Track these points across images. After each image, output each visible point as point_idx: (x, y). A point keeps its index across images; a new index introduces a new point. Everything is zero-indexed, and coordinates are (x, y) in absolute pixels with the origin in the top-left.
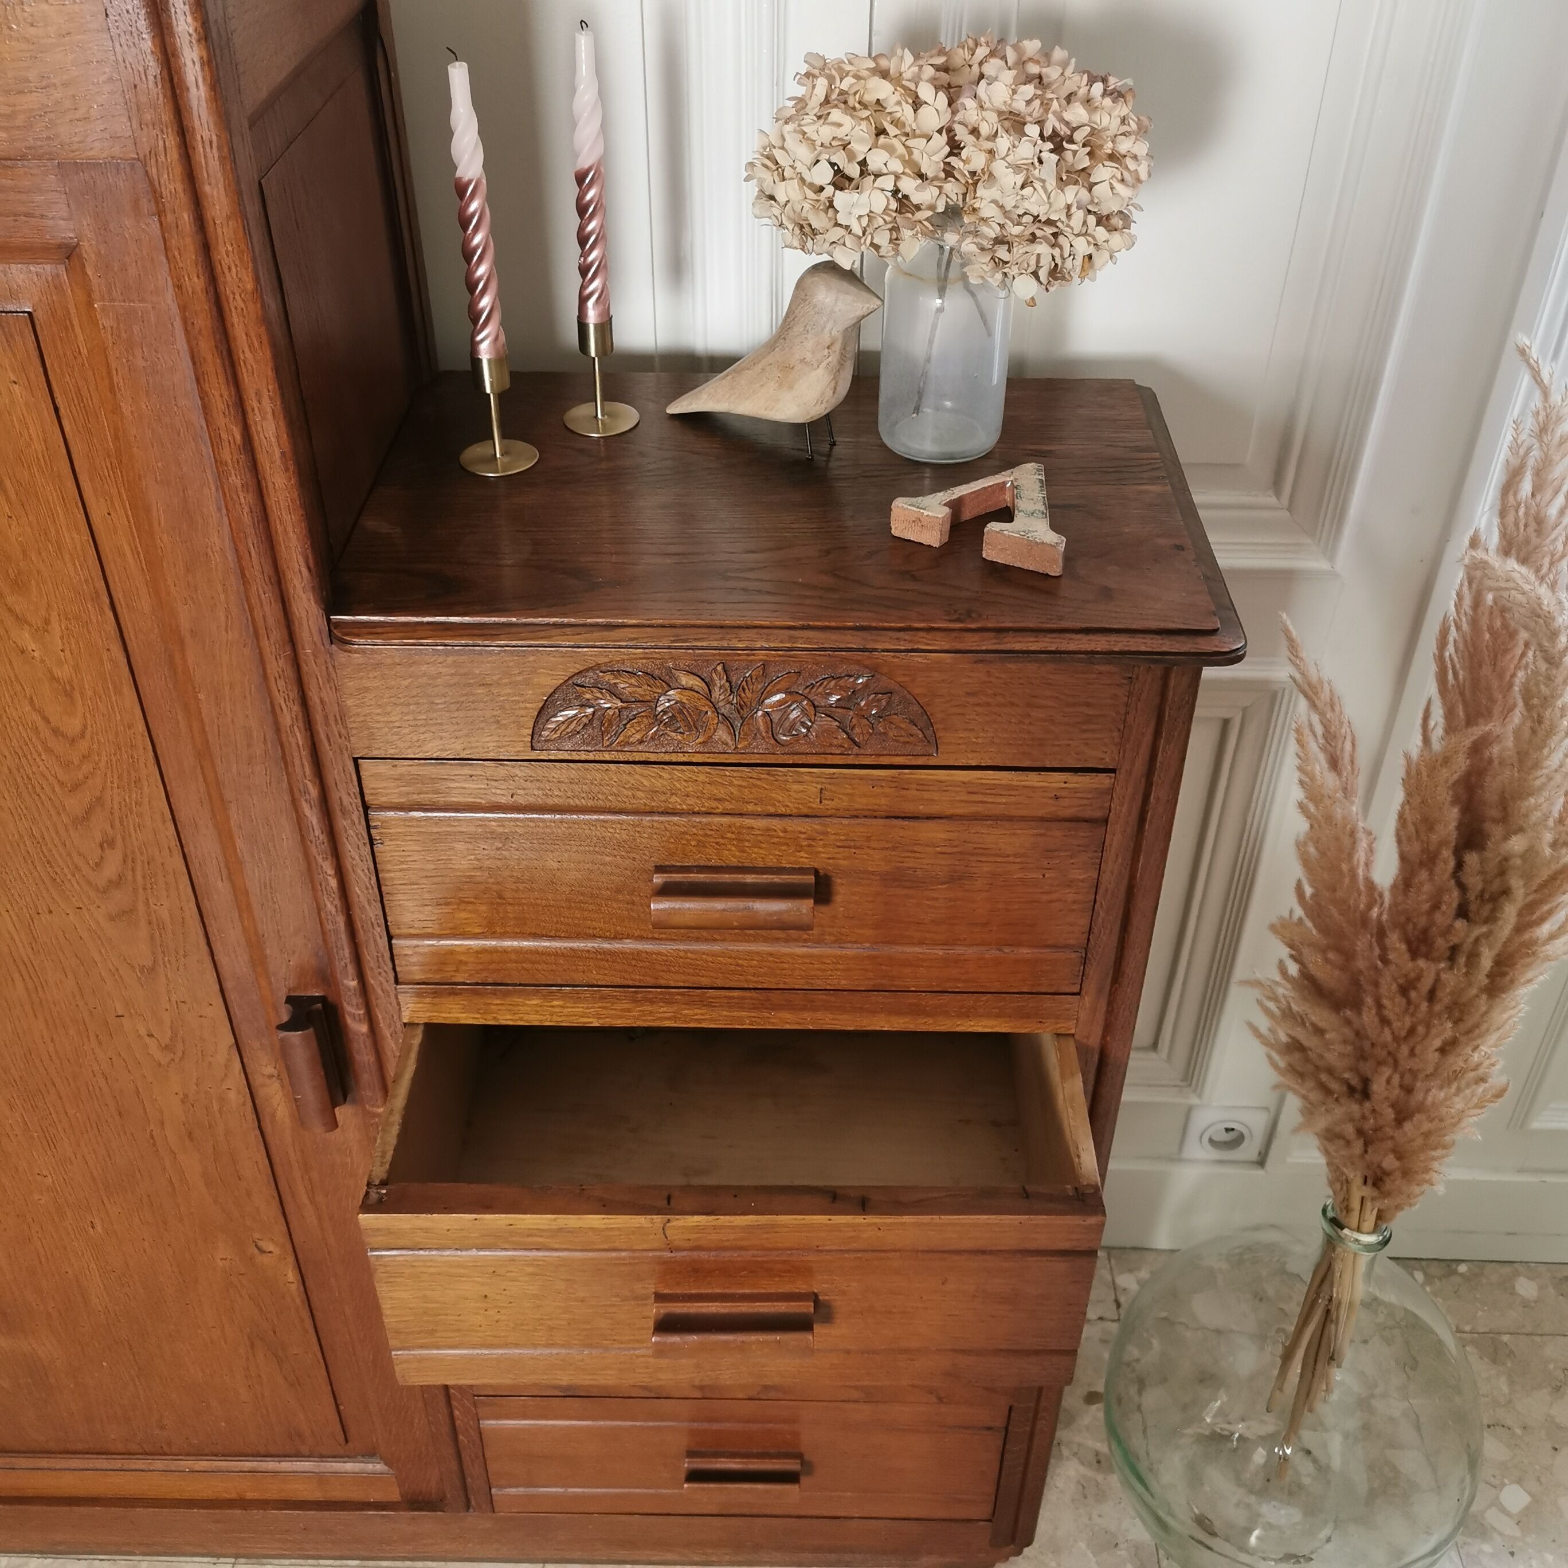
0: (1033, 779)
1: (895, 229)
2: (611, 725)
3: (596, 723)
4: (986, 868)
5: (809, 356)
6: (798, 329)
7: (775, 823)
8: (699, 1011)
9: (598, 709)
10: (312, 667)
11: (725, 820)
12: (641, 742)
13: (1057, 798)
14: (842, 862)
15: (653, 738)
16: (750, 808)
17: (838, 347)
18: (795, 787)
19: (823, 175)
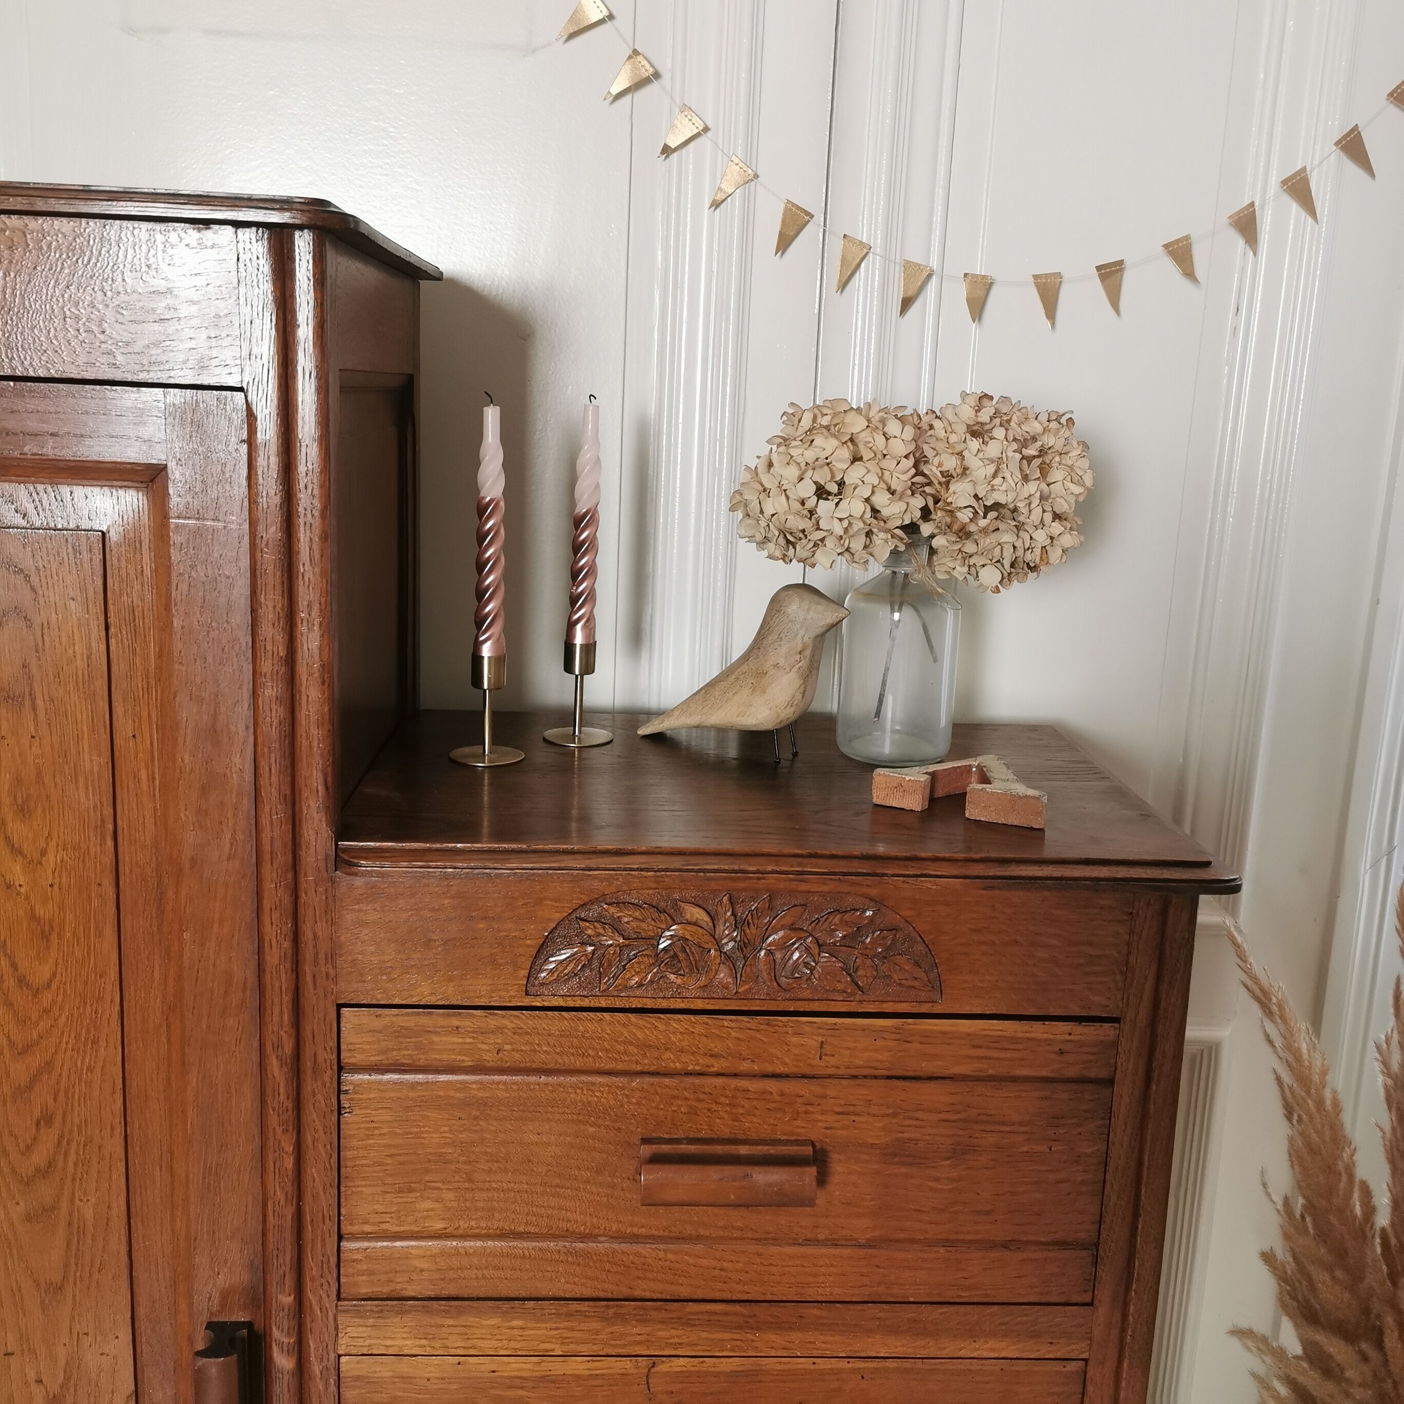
0: (1038, 1030)
1: (869, 534)
2: (610, 965)
3: (595, 964)
4: (992, 1139)
5: (782, 661)
6: (772, 637)
7: (772, 1086)
8: (674, 1332)
9: (598, 946)
10: (312, 898)
11: (719, 1081)
12: (640, 985)
13: (1061, 1052)
14: (839, 1132)
15: (651, 981)
16: (745, 1066)
17: (808, 652)
18: (794, 1040)
19: (807, 490)
